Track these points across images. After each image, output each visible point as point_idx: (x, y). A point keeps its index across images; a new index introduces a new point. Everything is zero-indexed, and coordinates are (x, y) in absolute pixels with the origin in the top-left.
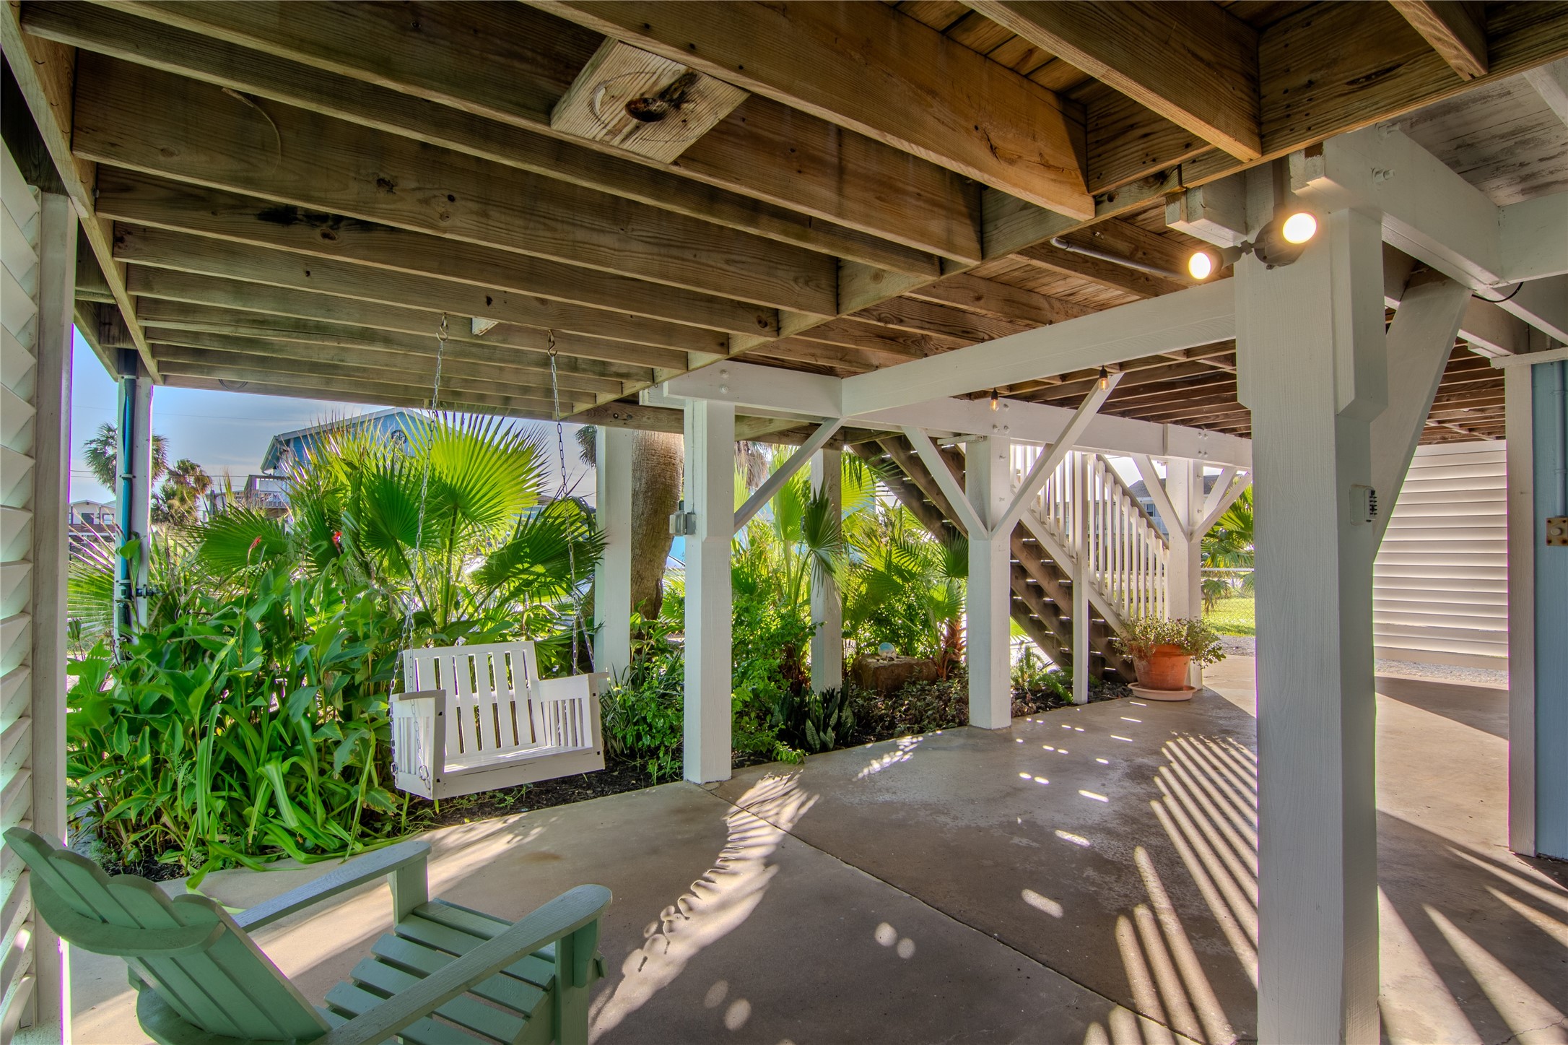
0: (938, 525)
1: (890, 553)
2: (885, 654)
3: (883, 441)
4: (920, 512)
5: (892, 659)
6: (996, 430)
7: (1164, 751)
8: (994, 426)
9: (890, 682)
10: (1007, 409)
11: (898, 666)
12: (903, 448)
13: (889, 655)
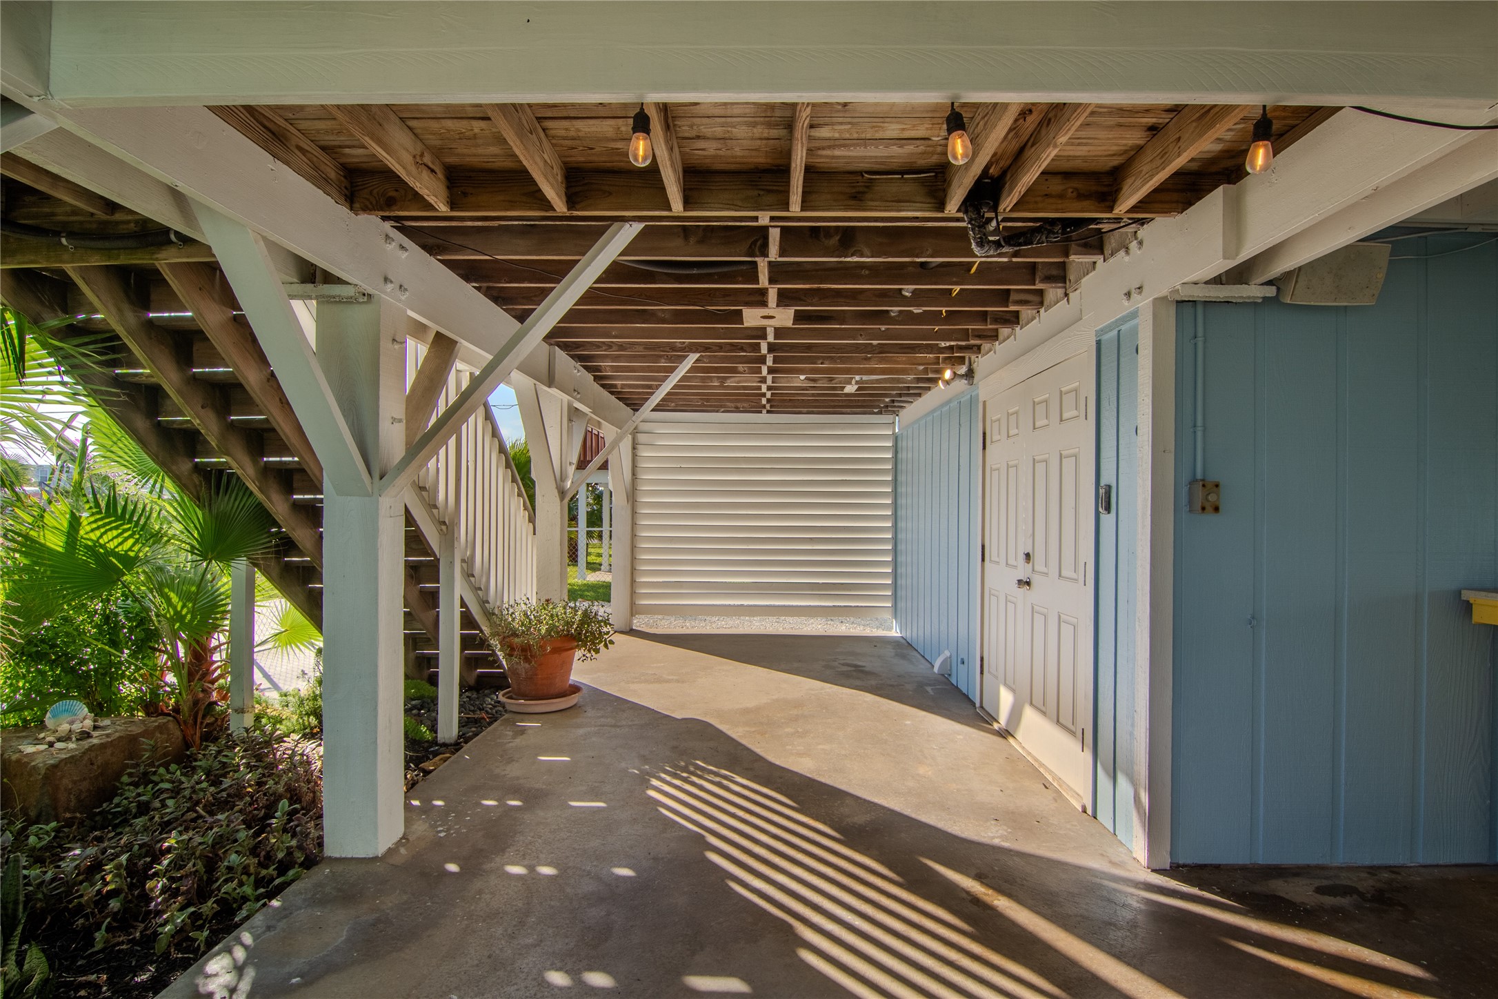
0: (185, 466)
1: (75, 522)
2: (65, 727)
3: (83, 271)
4: (152, 439)
5: (85, 735)
6: (389, 287)
7: (652, 793)
8: (386, 280)
9: (85, 785)
10: (404, 255)
11: (103, 747)
12: (131, 302)
13: (77, 727)
